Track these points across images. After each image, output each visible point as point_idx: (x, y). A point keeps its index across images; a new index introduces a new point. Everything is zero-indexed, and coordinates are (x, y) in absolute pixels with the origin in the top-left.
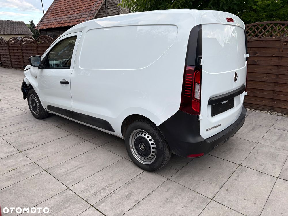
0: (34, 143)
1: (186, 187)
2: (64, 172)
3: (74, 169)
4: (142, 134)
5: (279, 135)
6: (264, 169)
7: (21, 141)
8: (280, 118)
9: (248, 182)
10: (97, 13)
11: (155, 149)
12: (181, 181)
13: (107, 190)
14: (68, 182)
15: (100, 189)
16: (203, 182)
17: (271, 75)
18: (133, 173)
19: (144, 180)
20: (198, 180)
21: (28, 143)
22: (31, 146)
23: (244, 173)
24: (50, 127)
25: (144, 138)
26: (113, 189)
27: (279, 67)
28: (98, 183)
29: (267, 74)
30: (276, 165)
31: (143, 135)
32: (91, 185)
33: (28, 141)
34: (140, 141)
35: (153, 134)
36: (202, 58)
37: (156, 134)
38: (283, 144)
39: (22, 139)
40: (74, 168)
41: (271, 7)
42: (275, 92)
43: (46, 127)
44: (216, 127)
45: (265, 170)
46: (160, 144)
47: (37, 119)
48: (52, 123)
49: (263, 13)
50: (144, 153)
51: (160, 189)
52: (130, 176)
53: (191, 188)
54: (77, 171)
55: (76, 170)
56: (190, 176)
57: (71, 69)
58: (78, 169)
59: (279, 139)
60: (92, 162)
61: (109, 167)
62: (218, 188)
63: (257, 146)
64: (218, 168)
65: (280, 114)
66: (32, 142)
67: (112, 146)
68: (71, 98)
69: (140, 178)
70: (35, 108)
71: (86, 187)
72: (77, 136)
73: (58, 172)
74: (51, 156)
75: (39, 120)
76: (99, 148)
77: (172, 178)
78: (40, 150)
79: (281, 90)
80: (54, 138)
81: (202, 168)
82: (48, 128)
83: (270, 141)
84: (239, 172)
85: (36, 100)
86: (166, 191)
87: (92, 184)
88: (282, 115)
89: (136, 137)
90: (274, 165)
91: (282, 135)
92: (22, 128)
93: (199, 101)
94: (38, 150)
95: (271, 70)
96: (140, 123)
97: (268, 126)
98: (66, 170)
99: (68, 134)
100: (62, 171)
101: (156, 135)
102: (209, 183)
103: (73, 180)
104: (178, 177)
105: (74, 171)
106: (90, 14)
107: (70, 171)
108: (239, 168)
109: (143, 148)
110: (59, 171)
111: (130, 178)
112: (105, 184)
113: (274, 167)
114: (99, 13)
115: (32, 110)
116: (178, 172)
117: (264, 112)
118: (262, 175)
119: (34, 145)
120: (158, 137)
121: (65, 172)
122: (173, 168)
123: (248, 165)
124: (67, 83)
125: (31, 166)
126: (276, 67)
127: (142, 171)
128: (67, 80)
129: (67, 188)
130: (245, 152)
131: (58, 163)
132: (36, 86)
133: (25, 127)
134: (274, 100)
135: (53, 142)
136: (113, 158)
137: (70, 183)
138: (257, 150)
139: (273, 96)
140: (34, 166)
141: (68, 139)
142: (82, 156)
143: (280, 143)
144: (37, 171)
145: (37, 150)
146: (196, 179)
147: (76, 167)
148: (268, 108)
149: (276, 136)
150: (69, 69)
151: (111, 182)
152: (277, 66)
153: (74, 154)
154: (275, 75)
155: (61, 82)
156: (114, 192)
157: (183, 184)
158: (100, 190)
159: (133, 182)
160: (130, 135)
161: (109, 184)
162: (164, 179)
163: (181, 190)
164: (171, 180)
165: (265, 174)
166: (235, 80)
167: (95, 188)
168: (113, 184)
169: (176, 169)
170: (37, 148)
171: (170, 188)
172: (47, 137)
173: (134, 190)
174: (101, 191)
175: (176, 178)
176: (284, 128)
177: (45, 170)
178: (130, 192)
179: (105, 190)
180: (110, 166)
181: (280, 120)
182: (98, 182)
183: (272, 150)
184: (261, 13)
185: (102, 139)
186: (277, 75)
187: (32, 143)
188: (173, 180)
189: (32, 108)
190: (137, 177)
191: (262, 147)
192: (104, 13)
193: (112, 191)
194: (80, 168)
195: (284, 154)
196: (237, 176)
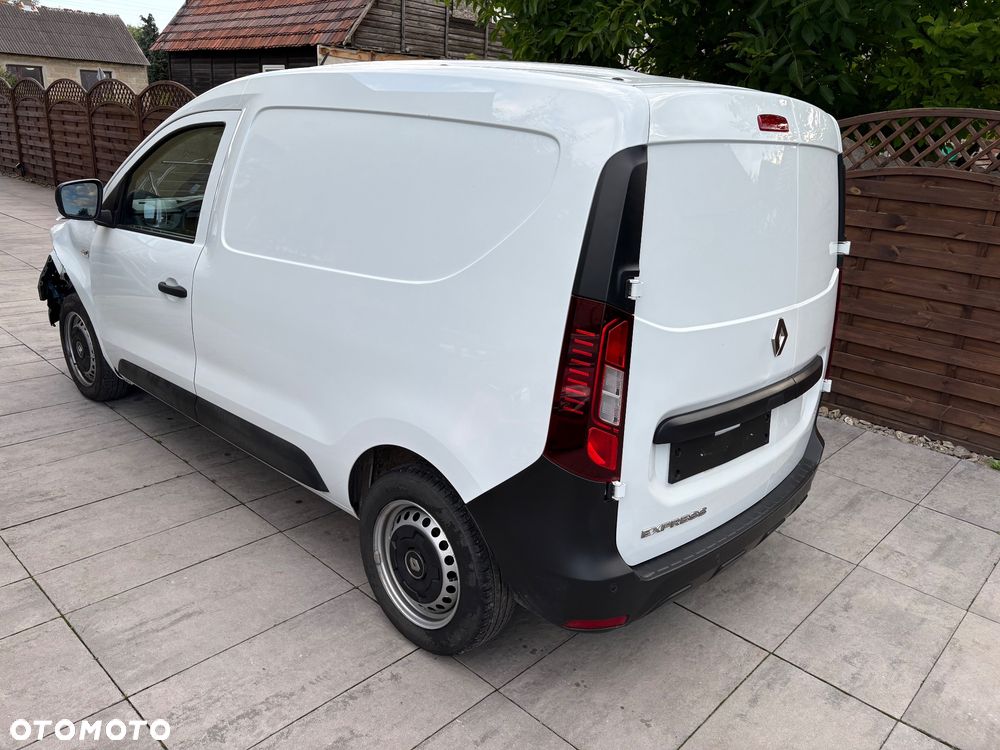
0: (52, 499)
1: (554, 728)
2: (126, 631)
3: (166, 621)
4: (416, 518)
5: (944, 536)
6: (854, 678)
7: (10, 486)
8: (962, 466)
9: (786, 730)
10: (367, 8)
11: (456, 579)
12: (541, 704)
13: (263, 721)
14: (129, 674)
15: (239, 713)
16: (621, 712)
17: (946, 305)
18: (374, 654)
19: (407, 687)
20: (605, 706)
21: (32, 494)
22: (37, 509)
23: (777, 687)
24: (125, 436)
25: (423, 536)
26: (285, 718)
27: (976, 280)
28: (239, 685)
29: (931, 303)
30: (904, 666)
31: (419, 524)
32: (210, 691)
33: (33, 489)
34: (409, 544)
35: (453, 526)
36: (637, 274)
37: (461, 527)
38: (948, 578)
39: (14, 479)
40: (168, 615)
41: (977, 49)
42: (952, 370)
43: (111, 436)
44: (683, 521)
45: (858, 684)
46: (471, 566)
47: (86, 401)
48: (136, 421)
49: (944, 66)
50: (422, 588)
51: (456, 729)
52: (361, 665)
53: (569, 738)
54: (174, 628)
55: (172, 624)
56: (578, 685)
57: (197, 246)
58: (179, 620)
59: (936, 555)
60: (239, 594)
61: (295, 621)
63: (850, 578)
64: (689, 659)
65: (961, 451)
66: (47, 493)
67: (327, 533)
68: (193, 348)
69: (394, 677)
70: (83, 362)
71: (191, 700)
72: (213, 481)
73: (107, 629)
74: (98, 558)
75: (93, 404)
76: (277, 539)
77: (513, 686)
78: (64, 530)
79: (974, 366)
80: (128, 482)
81: (631, 655)
82: (116, 440)
83: (903, 560)
84: (761, 682)
85: (86, 333)
86: (476, 742)
87: (215, 686)
88: (968, 454)
89: (397, 526)
90: (895, 663)
91: (951, 538)
92: (27, 432)
93: (618, 433)
94: (59, 527)
95: (945, 287)
96: (411, 481)
97: (908, 497)
98: (137, 620)
99: (184, 469)
100: (120, 625)
101: (460, 532)
102: (642, 721)
103: (151, 666)
104: (534, 683)
105: (163, 628)
106: (345, 10)
107: (151, 625)
108: (765, 665)
109: (418, 568)
110: (112, 625)
111: (358, 675)
112: (264, 692)
113: (895, 673)
115: (75, 367)
116: (541, 663)
117: (906, 437)
118: (844, 704)
119: (51, 507)
120: (466, 541)
121: (132, 628)
122: (525, 647)
123: (800, 657)
124: (180, 293)
125: (19, 591)
126: (965, 281)
127: (409, 648)
128: (181, 283)
129: (123, 698)
130: (802, 599)
131: (116, 589)
132: (84, 286)
133: (37, 430)
134: (945, 398)
135: (120, 500)
136: (319, 585)
137: (137, 679)
138: (848, 595)
139: (946, 383)
140: (29, 592)
141: (176, 492)
142: (209, 567)
143: (938, 573)
144: (35, 617)
145: (55, 528)
146: (600, 698)
147: (176, 611)
148: (922, 422)
149: (930, 539)
150: (192, 242)
151: (286, 688)
152: (970, 275)
153: (183, 555)
154: (959, 309)
155: (163, 288)
156: (286, 730)
157: (543, 717)
158: (238, 718)
159: (367, 691)
160: (379, 514)
161: (277, 696)
162: (477, 690)
163: (530, 742)
164: (507, 694)
165: (855, 702)
166: (778, 348)
167: (222, 706)
168: (292, 694)
169: (533, 652)
170: (59, 520)
171: (495, 732)
172: (102, 479)
173: (359, 728)
174: (240, 721)
175: (526, 690)
176: (964, 509)
177: (62, 616)
178: (347, 735)
179: (256, 718)
180: (300, 618)
181: (958, 475)
182: (240, 682)
183: (901, 602)
184: (940, 66)
185: (299, 502)
186: (967, 310)
187: (45, 497)
188: (515, 696)
189: (73, 360)
190: (386, 674)
191: (868, 583)
192: (393, 10)
193: (280, 726)
194: (189, 616)
195: (942, 622)
196: (749, 701)
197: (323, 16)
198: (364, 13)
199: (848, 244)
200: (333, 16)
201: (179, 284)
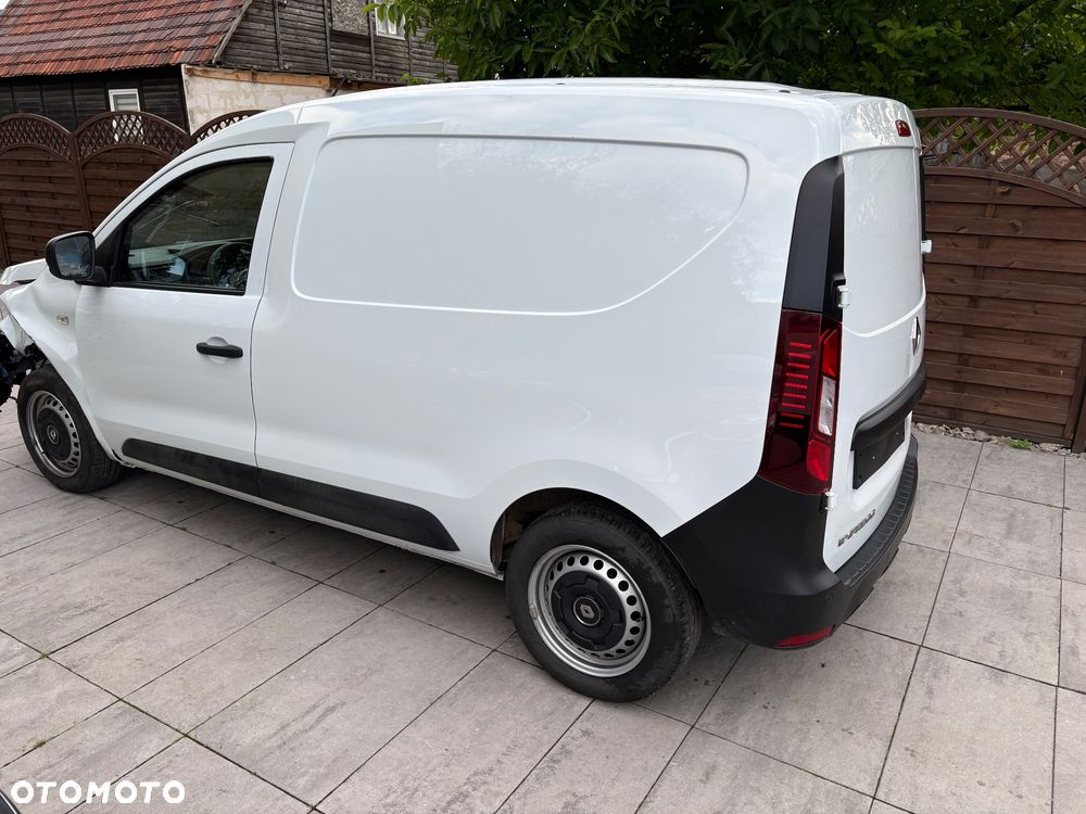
0: (92, 610)
1: (767, 753)
2: (270, 737)
3: (310, 720)
4: (585, 561)
5: (1005, 515)
6: (1002, 655)
7: (31, 603)
8: (987, 447)
9: (970, 713)
10: (236, 22)
11: (645, 618)
12: (742, 732)
13: (478, 802)
14: (302, 782)
15: (448, 798)
16: (819, 726)
17: (954, 298)
18: (551, 714)
19: (604, 741)
20: (802, 723)
21: (64, 608)
22: (81, 624)
23: (943, 676)
24: (138, 528)
25: (596, 578)
26: (497, 794)
27: (979, 271)
28: (430, 771)
29: (940, 296)
30: (1037, 638)
31: (589, 567)
32: (402, 782)
33: (61, 602)
34: (573, 594)
35: (640, 563)
36: (843, 282)
37: (650, 563)
38: (1030, 552)
39: (30, 595)
40: (308, 712)
42: (964, 358)
43: (122, 530)
44: (862, 525)
45: (1008, 660)
46: (666, 602)
47: (66, 494)
48: (143, 509)
50: (599, 635)
51: (675, 772)
52: (545, 728)
53: (786, 759)
54: (323, 724)
55: (319, 720)
56: (766, 707)
57: (249, 297)
58: (324, 715)
59: (1009, 532)
60: (374, 678)
61: (449, 695)
62: (881, 748)
63: (950, 566)
64: (852, 664)
65: (982, 435)
66: (83, 604)
67: (430, 599)
68: (251, 414)
69: (586, 733)
70: (57, 449)
71: (388, 796)
72: (273, 563)
73: (248, 740)
74: (190, 665)
75: (77, 498)
76: (381, 614)
77: (706, 719)
78: (130, 642)
79: (985, 353)
80: (174, 578)
81: (798, 669)
82: (130, 534)
83: (984, 542)
84: (927, 674)
85: (63, 413)
86: (701, 781)
87: (405, 777)
88: (988, 437)
89: (558, 575)
90: (1028, 635)
91: (1012, 516)
92: (14, 539)
93: (830, 441)
94: (121, 639)
95: (952, 281)
96: (581, 523)
97: (958, 483)
98: (276, 725)
99: (230, 555)
100: (261, 733)
101: (650, 568)
102: (843, 730)
103: (321, 770)
104: (724, 713)
105: (311, 728)
106: (209, 24)
107: (294, 728)
108: (921, 658)
109: (591, 615)
110: (248, 734)
111: (548, 738)
112: (460, 774)
113: (1032, 645)
114: (246, 24)
115: (43, 457)
116: (720, 693)
117: (928, 428)
118: (1004, 680)
119: (97, 619)
120: (658, 576)
121: (275, 734)
122: (696, 680)
123: (948, 645)
124: (233, 353)
125: (116, 717)
126: (970, 272)
127: (584, 702)
128: (232, 341)
129: (309, 809)
130: (920, 592)
131: (232, 695)
133: (25, 535)
134: (960, 386)
135: (175, 600)
136: (454, 654)
137: (313, 786)
138: (956, 581)
139: (959, 372)
140: (128, 718)
141: (237, 581)
142: (324, 654)
143: (1018, 549)
144: (152, 743)
145: (117, 641)
146: (793, 716)
147: (314, 707)
148: (940, 412)
149: (996, 519)
150: (242, 294)
151: (483, 765)
152: (975, 266)
153: (286, 648)
154: (967, 300)
155: (204, 349)
156: (506, 806)
157: (751, 743)
158: (449, 803)
159: (566, 752)
160: (534, 565)
161: (476, 774)
162: (678, 731)
163: (753, 770)
164: (704, 729)
165: (1014, 677)
166: (914, 347)
167: (424, 795)
168: (491, 770)
169: (707, 683)
170: (116, 631)
171: (714, 767)
172: (140, 579)
173: (581, 790)
174: (452, 807)
175: (720, 721)
176: (1010, 487)
177: (186, 736)
178: (573, 800)
179: (467, 801)
180: (454, 691)
181: (988, 457)
182: (429, 768)
183: (1004, 579)
185: (382, 571)
186: (974, 300)
187: (83, 609)
188: (713, 729)
189: (39, 449)
190: (575, 731)
191: (967, 567)
192: (266, 23)
193: (498, 804)
194: (331, 710)
195: (1045, 592)
196: (926, 693)
197: (182, 32)
198: (233, 26)
199: (929, 242)
200: (194, 31)
201: (230, 343)
